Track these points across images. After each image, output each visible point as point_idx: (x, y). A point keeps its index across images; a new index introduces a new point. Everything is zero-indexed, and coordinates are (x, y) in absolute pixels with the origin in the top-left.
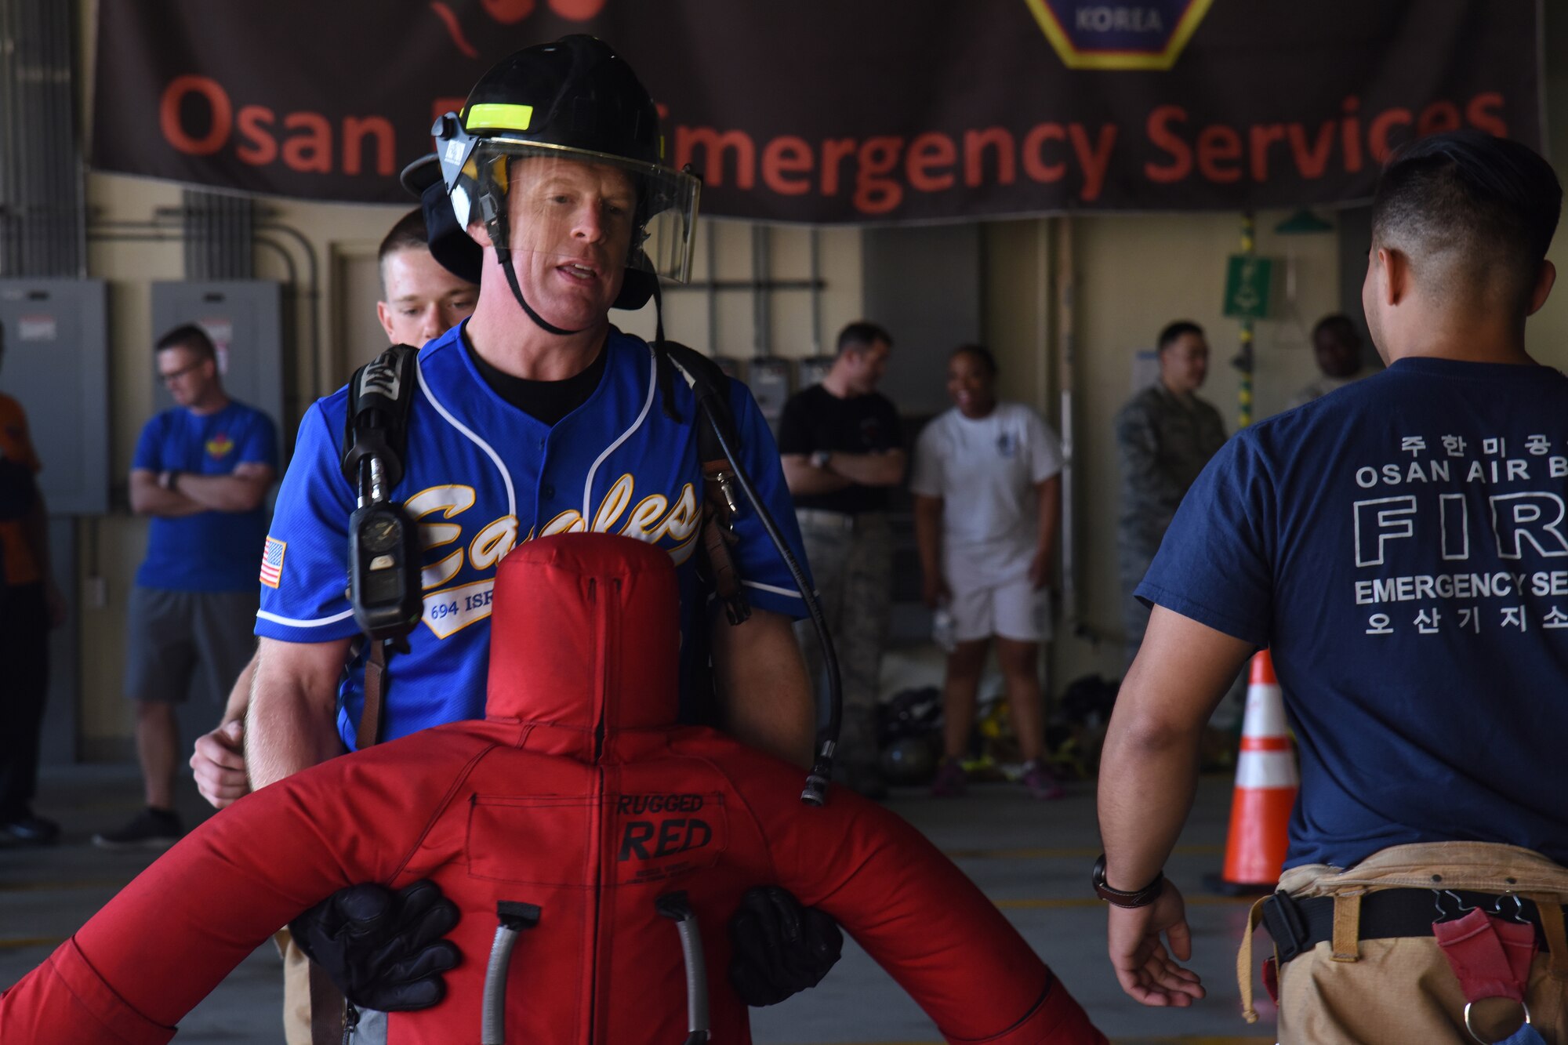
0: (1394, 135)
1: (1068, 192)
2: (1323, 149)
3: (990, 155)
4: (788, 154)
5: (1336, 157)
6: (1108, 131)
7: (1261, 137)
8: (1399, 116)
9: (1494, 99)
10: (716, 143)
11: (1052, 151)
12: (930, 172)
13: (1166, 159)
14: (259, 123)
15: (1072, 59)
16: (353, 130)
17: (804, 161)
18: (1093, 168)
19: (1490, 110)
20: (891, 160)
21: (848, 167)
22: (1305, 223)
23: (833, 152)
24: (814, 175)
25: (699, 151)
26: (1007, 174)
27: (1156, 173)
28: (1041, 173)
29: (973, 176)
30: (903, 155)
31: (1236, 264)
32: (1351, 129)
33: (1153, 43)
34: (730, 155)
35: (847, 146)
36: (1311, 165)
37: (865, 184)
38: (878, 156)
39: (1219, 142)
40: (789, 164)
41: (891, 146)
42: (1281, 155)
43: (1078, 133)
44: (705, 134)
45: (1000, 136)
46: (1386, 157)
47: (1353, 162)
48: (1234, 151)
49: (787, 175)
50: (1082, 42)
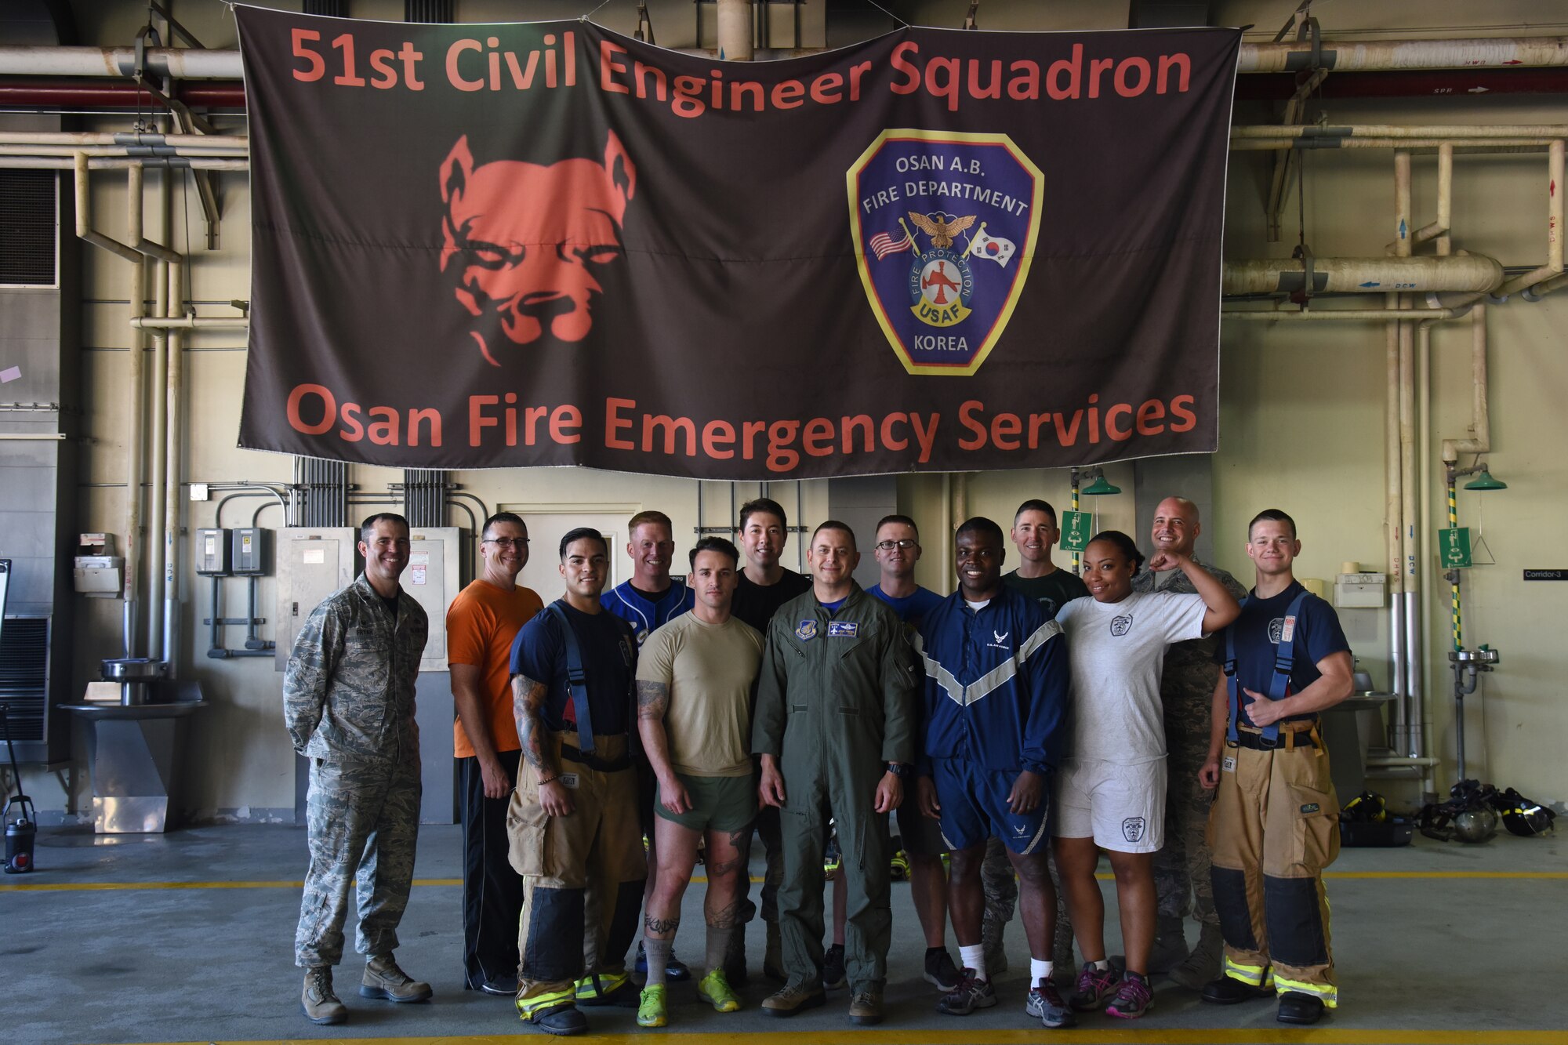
0: (1120, 419)
1: (909, 457)
2: (1075, 428)
3: (858, 432)
4: (718, 432)
5: (1083, 433)
6: (935, 417)
7: (1035, 421)
8: (1126, 408)
9: (1189, 400)
10: (671, 426)
11: (902, 431)
12: (818, 444)
13: (972, 436)
14: (352, 413)
15: (912, 369)
16: (415, 417)
17: (730, 437)
18: (926, 441)
20: (792, 435)
21: (761, 440)
23: (750, 430)
24: (738, 446)
25: (659, 431)
26: (870, 447)
27: (963, 444)
28: (893, 445)
29: (847, 447)
30: (800, 432)
32: (1093, 414)
33: (961, 359)
34: (681, 433)
35: (760, 426)
36: (1067, 439)
37: (774, 453)
38: (782, 433)
39: (1006, 424)
40: (719, 439)
41: (792, 426)
42: (1048, 431)
43: (915, 417)
44: (662, 419)
45: (865, 420)
46: (1115, 435)
47: (1094, 438)
48: (1017, 429)
49: (718, 446)
50: (918, 357)
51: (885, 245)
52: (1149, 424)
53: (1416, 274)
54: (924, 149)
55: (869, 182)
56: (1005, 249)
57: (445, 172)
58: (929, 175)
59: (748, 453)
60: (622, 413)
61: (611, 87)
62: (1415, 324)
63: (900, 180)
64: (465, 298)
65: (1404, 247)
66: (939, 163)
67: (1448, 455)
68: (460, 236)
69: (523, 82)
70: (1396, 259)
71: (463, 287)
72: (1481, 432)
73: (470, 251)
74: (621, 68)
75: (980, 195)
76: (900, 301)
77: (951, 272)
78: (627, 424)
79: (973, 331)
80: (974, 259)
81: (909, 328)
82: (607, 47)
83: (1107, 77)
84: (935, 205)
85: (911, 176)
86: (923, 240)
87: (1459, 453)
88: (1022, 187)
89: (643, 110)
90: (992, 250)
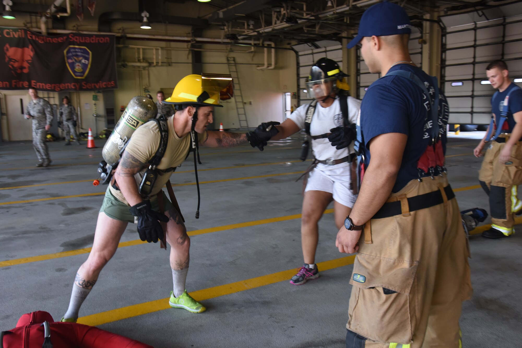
1: (76, 89)
2: (98, 85)
3: (68, 86)
5: (100, 86)
6: (79, 84)
7: (93, 84)
8: (105, 83)
9: (113, 82)
10: (41, 85)
11: (74, 86)
12: (62, 87)
13: (84, 86)
15: (75, 78)
16: (5, 83)
18: (78, 87)
19: (113, 83)
21: (55, 87)
22: (99, 92)
23: (53, 85)
24: (51, 87)
26: (70, 88)
27: (84, 88)
28: (73, 87)
29: (67, 88)
31: (94, 96)
32: (101, 84)
33: (82, 76)
34: (43, 85)
36: (97, 87)
39: (89, 85)
40: (49, 86)
41: (58, 85)
42: (95, 86)
43: (76, 84)
45: (69, 84)
46: (104, 86)
50: (76, 76)
51: (70, 61)
52: (109, 85)
53: (138, 64)
54: (75, 48)
55: (68, 52)
56: (87, 62)
57: (5, 48)
58: (76, 52)
59: (53, 88)
60: (34, 83)
61: (30, 38)
62: (139, 70)
63: (71, 52)
64: (10, 66)
65: (137, 60)
66: (77, 50)
67: (144, 87)
68: (9, 57)
69: (16, 36)
70: (136, 62)
71: (10, 65)
72: (148, 84)
73: (10, 60)
74: (31, 35)
75: (83, 55)
76: (73, 68)
77: (80, 65)
78: (35, 84)
79: (83, 72)
80: (83, 63)
81: (74, 72)
82: (29, 32)
83: (98, 40)
84: (77, 56)
85: (74, 52)
86: (76, 60)
87: (145, 87)
88: (88, 54)
89: (34, 41)
90: (85, 62)
